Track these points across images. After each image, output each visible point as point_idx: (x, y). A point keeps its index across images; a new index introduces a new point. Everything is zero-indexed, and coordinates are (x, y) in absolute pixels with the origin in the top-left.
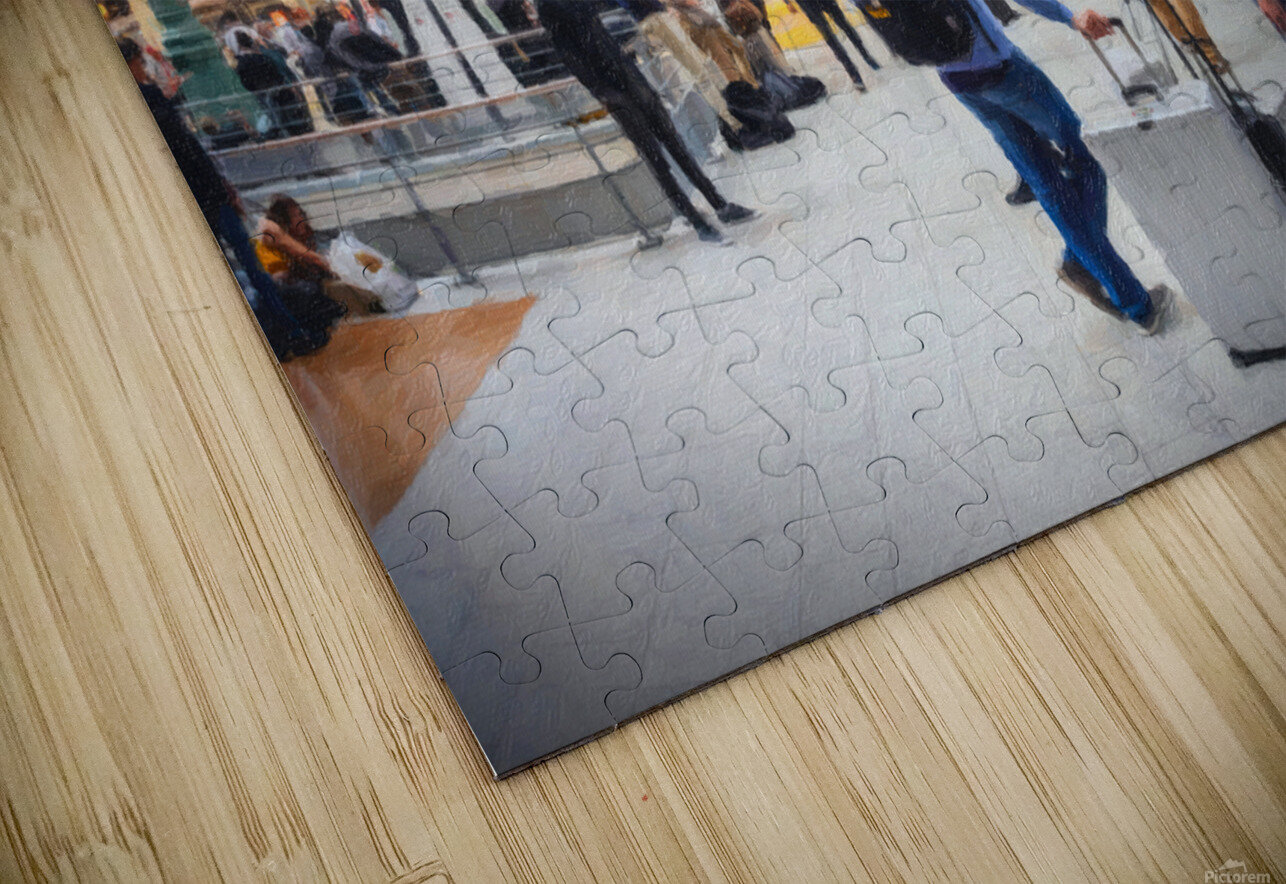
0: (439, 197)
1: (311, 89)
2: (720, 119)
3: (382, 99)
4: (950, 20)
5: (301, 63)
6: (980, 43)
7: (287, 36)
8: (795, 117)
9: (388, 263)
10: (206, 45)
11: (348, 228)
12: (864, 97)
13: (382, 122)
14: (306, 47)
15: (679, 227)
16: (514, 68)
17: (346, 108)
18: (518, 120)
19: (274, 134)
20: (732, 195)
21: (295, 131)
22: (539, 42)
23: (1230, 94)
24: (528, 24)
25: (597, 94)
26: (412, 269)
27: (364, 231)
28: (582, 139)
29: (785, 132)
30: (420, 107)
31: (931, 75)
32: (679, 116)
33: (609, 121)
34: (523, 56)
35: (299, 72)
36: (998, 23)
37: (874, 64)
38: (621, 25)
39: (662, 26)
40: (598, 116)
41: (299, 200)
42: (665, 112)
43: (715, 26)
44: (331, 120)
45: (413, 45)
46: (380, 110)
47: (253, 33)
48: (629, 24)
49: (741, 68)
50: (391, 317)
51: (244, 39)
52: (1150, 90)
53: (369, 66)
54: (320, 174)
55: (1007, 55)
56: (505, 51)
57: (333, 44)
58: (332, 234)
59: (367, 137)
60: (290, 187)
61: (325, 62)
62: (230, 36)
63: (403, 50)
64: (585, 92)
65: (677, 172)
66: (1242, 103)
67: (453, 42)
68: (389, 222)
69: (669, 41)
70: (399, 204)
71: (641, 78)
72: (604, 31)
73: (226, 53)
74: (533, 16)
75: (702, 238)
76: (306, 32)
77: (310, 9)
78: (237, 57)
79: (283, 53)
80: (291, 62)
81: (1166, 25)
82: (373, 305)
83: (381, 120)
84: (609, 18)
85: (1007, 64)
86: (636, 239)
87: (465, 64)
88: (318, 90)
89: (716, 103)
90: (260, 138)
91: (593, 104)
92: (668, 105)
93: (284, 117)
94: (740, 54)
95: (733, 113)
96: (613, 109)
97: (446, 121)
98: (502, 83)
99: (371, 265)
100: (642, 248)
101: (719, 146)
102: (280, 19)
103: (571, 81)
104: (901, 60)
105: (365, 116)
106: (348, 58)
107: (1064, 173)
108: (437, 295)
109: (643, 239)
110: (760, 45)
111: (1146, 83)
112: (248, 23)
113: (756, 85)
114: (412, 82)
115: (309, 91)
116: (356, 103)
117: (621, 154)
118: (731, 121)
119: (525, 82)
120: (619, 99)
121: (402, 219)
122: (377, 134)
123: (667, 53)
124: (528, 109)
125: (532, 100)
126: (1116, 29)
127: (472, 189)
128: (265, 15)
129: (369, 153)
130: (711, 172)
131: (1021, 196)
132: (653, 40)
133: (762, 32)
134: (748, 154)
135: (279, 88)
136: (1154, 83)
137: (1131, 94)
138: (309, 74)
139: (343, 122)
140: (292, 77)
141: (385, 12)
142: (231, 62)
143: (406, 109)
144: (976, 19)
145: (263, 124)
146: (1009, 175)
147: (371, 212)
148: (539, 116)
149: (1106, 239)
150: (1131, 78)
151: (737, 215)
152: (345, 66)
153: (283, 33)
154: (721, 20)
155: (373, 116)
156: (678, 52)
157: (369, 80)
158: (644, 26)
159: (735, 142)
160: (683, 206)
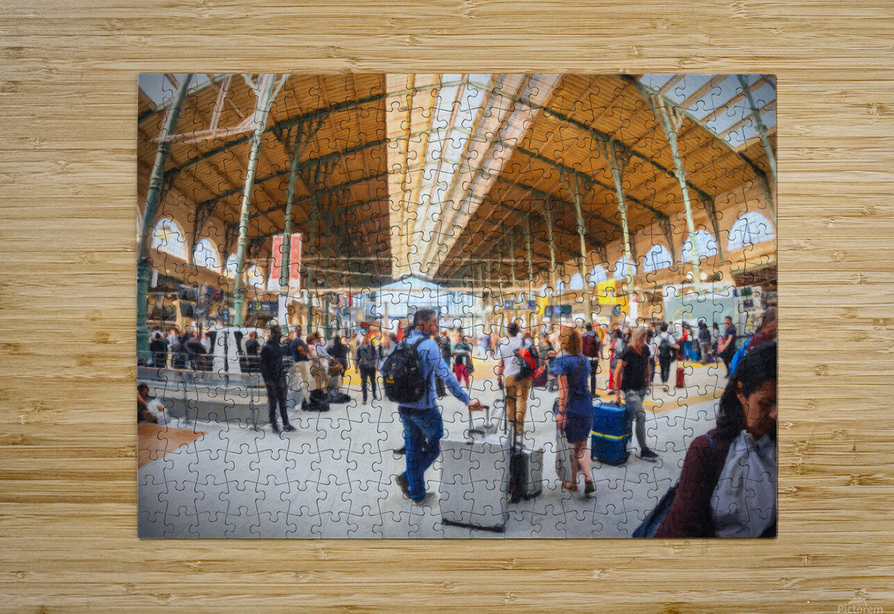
0: (192, 396)
1: (171, 355)
2: (305, 399)
3: (192, 364)
4: (417, 392)
5: (172, 347)
6: (423, 400)
7: (172, 338)
8: (331, 406)
9: (166, 410)
10: (145, 334)
11: (159, 398)
12: (364, 406)
13: (188, 371)
14: (177, 342)
15: (268, 427)
16: (241, 366)
17: (179, 363)
18: (233, 382)
19: (152, 365)
20: (292, 423)
21: (158, 366)
22: (257, 360)
23: (515, 443)
24: (256, 354)
25: (265, 381)
26: (172, 414)
27: (163, 400)
28: (252, 393)
29: (326, 409)
30: (203, 369)
31: (395, 406)
32: (290, 395)
33: (265, 390)
34: (248, 363)
35: (170, 349)
36: (436, 395)
37: (375, 397)
38: (288, 362)
39: (304, 365)
40: (262, 387)
41: (148, 386)
42: (287, 392)
43: (323, 370)
44: (172, 366)
45: (212, 350)
46: (189, 367)
47: (162, 334)
48: (292, 362)
49: (323, 385)
50: (157, 425)
51: (158, 336)
52: (482, 433)
53: (194, 353)
54: (159, 381)
55: (431, 406)
56: (242, 360)
57: (186, 344)
58: (153, 398)
59: (180, 374)
60: (148, 382)
61: (180, 349)
62: (154, 334)
63: (208, 351)
64: (262, 379)
65: (278, 411)
66: (518, 447)
67: (226, 353)
68: (173, 400)
69: (303, 371)
70: (179, 395)
71: (285, 380)
72: (281, 362)
73: (150, 338)
74: (259, 352)
75: (273, 432)
76: (179, 338)
77: (184, 332)
78: (153, 340)
79: (168, 342)
80: (169, 346)
81: (508, 414)
82: (155, 421)
83: (189, 369)
84: (285, 359)
85: (428, 410)
86: (251, 426)
87: (226, 360)
88: (173, 356)
89: (306, 395)
90: (146, 366)
91: (262, 383)
92: (289, 391)
93: (157, 362)
94: (326, 381)
95: (311, 399)
96: (269, 387)
97: (209, 376)
98: (235, 368)
99: (160, 409)
100: (251, 429)
101: (298, 407)
102: (173, 332)
103: (260, 374)
104: (387, 398)
105: (184, 368)
106: (188, 349)
107: (423, 449)
108: (174, 423)
109: (253, 427)
110: (336, 381)
111: (482, 430)
112: (162, 331)
113: (325, 392)
114: (204, 362)
115: (170, 356)
116: (183, 363)
117: (264, 400)
118: (308, 401)
119: (243, 371)
120: (272, 384)
121: (178, 400)
122: (184, 374)
123: (300, 374)
124: (240, 379)
125: (242, 377)
126: (485, 410)
127: (204, 397)
128: (168, 330)
129: (179, 379)
130: (290, 414)
131: (401, 451)
132: (297, 369)
133: (340, 376)
134: (307, 412)
135: (160, 353)
136: (485, 431)
137: (472, 432)
138: (173, 351)
139: (175, 368)
140: (167, 350)
141: (209, 339)
142: (150, 341)
143: (199, 369)
144: (428, 393)
145: (150, 362)
146: (401, 443)
147: (169, 395)
148: (241, 382)
149: (423, 473)
150: (477, 427)
151: (290, 428)
152: (186, 351)
153: (172, 337)
154: (327, 369)
155: (186, 368)
156: (304, 375)
157: (191, 358)
158: (297, 364)
159: (305, 407)
160: (273, 420)
